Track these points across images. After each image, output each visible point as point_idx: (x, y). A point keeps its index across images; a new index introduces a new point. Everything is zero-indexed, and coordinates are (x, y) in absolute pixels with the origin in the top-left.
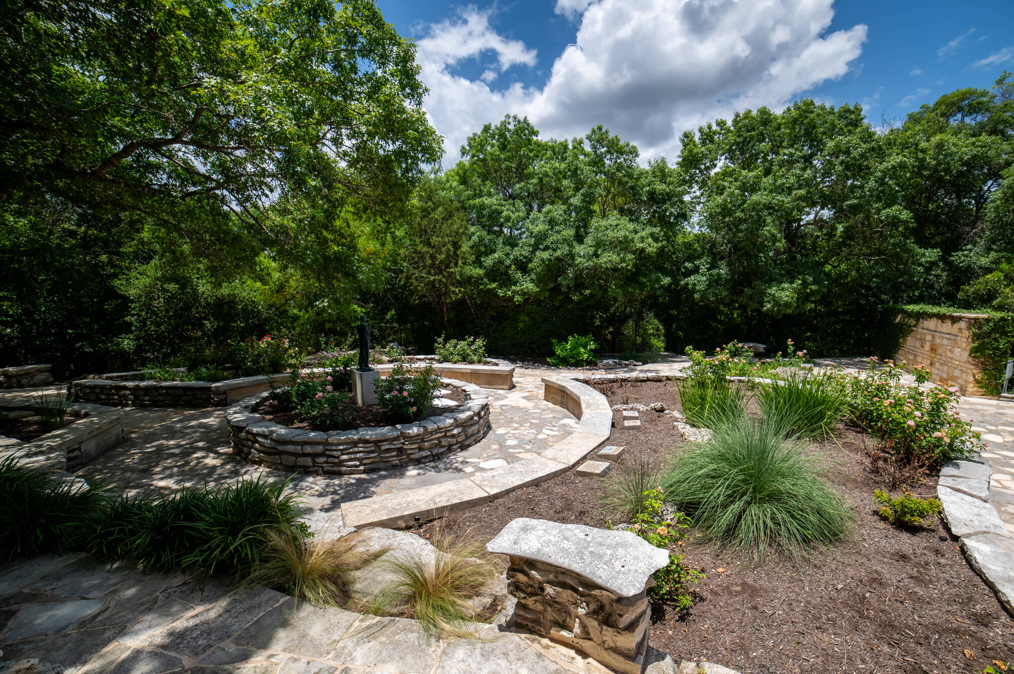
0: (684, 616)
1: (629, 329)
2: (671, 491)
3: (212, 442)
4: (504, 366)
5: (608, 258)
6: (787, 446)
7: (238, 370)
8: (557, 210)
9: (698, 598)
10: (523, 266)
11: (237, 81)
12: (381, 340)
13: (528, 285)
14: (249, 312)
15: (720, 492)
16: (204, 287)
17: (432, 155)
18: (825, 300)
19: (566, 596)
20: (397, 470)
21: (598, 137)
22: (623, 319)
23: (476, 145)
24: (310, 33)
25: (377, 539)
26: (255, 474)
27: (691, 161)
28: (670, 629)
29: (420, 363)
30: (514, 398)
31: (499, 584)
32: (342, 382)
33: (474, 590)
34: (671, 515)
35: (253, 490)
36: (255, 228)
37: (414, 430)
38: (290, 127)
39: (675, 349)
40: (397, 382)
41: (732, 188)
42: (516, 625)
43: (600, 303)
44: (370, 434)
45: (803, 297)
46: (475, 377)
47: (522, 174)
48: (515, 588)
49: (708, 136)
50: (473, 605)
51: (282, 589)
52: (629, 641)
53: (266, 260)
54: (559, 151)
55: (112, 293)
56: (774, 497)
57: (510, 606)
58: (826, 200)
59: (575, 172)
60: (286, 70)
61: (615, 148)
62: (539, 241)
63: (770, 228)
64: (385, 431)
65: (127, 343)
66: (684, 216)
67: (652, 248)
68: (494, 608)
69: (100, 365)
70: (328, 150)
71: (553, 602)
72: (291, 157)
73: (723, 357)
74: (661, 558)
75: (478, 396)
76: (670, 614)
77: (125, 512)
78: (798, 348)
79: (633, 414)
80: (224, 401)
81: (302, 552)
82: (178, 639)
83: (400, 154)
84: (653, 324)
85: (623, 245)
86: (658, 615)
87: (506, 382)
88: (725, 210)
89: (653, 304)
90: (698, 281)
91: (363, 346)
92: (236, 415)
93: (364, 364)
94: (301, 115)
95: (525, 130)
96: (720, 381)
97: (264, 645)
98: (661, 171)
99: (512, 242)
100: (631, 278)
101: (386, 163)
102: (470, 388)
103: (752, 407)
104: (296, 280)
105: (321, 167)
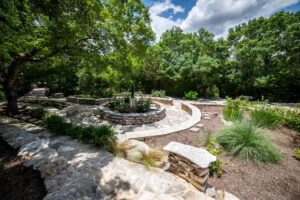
0: (219, 177)
1: (208, 90)
2: (218, 139)
3: (96, 114)
4: (170, 99)
5: (203, 69)
6: (259, 130)
7: (102, 96)
8: (188, 54)
9: (224, 172)
10: (177, 71)
11: (104, 21)
12: (137, 90)
13: (178, 76)
14: (105, 81)
15: (234, 141)
16: (94, 75)
17: (153, 39)
18: (278, 83)
19: (184, 165)
20: (140, 125)
21: (202, 31)
22: (206, 87)
23: (165, 35)
24: (122, 7)
25: (134, 143)
26: (105, 123)
27: (232, 38)
28: (214, 179)
29: (147, 97)
30: (173, 108)
31: (166, 159)
32: (127, 101)
33: (159, 159)
34: (217, 146)
35: (105, 127)
36: (107, 60)
37: (145, 115)
38: (116, 33)
39: (222, 96)
40: (141, 101)
41: (246, 46)
42: (169, 171)
43: (200, 82)
44: (133, 115)
45: (269, 82)
46: (162, 101)
47: (177, 44)
48: (170, 160)
49: (238, 29)
50: (158, 163)
51: (110, 152)
52: (202, 181)
53: (109, 68)
54: (190, 36)
55: (75, 77)
56: (253, 145)
57: (168, 165)
58: (282, 49)
59: (194, 43)
60: (116, 18)
61: (207, 35)
62: (182, 64)
63: (259, 58)
64: (137, 114)
65: (78, 89)
66: (228, 56)
67: (217, 66)
68: (164, 165)
69: (72, 93)
70: (125, 38)
71: (180, 166)
72: (116, 40)
73: (238, 100)
74: (214, 158)
75: (163, 107)
76: (215, 175)
77: (77, 128)
78: (265, 98)
79: (208, 115)
80: (98, 104)
81: (115, 144)
82: (88, 160)
83: (144, 39)
84: (215, 89)
85: (208, 65)
86: (211, 175)
87: (171, 103)
88: (243, 53)
89: (216, 82)
90: (231, 76)
91: (132, 91)
92: (101, 108)
93: (133, 96)
94: (119, 29)
95: (179, 30)
96: (237, 108)
97: (107, 165)
98: (221, 41)
99: (174, 64)
100: (209, 75)
101: (140, 41)
102: (161, 104)
103: (247, 116)
104: (116, 73)
105: (123, 43)
